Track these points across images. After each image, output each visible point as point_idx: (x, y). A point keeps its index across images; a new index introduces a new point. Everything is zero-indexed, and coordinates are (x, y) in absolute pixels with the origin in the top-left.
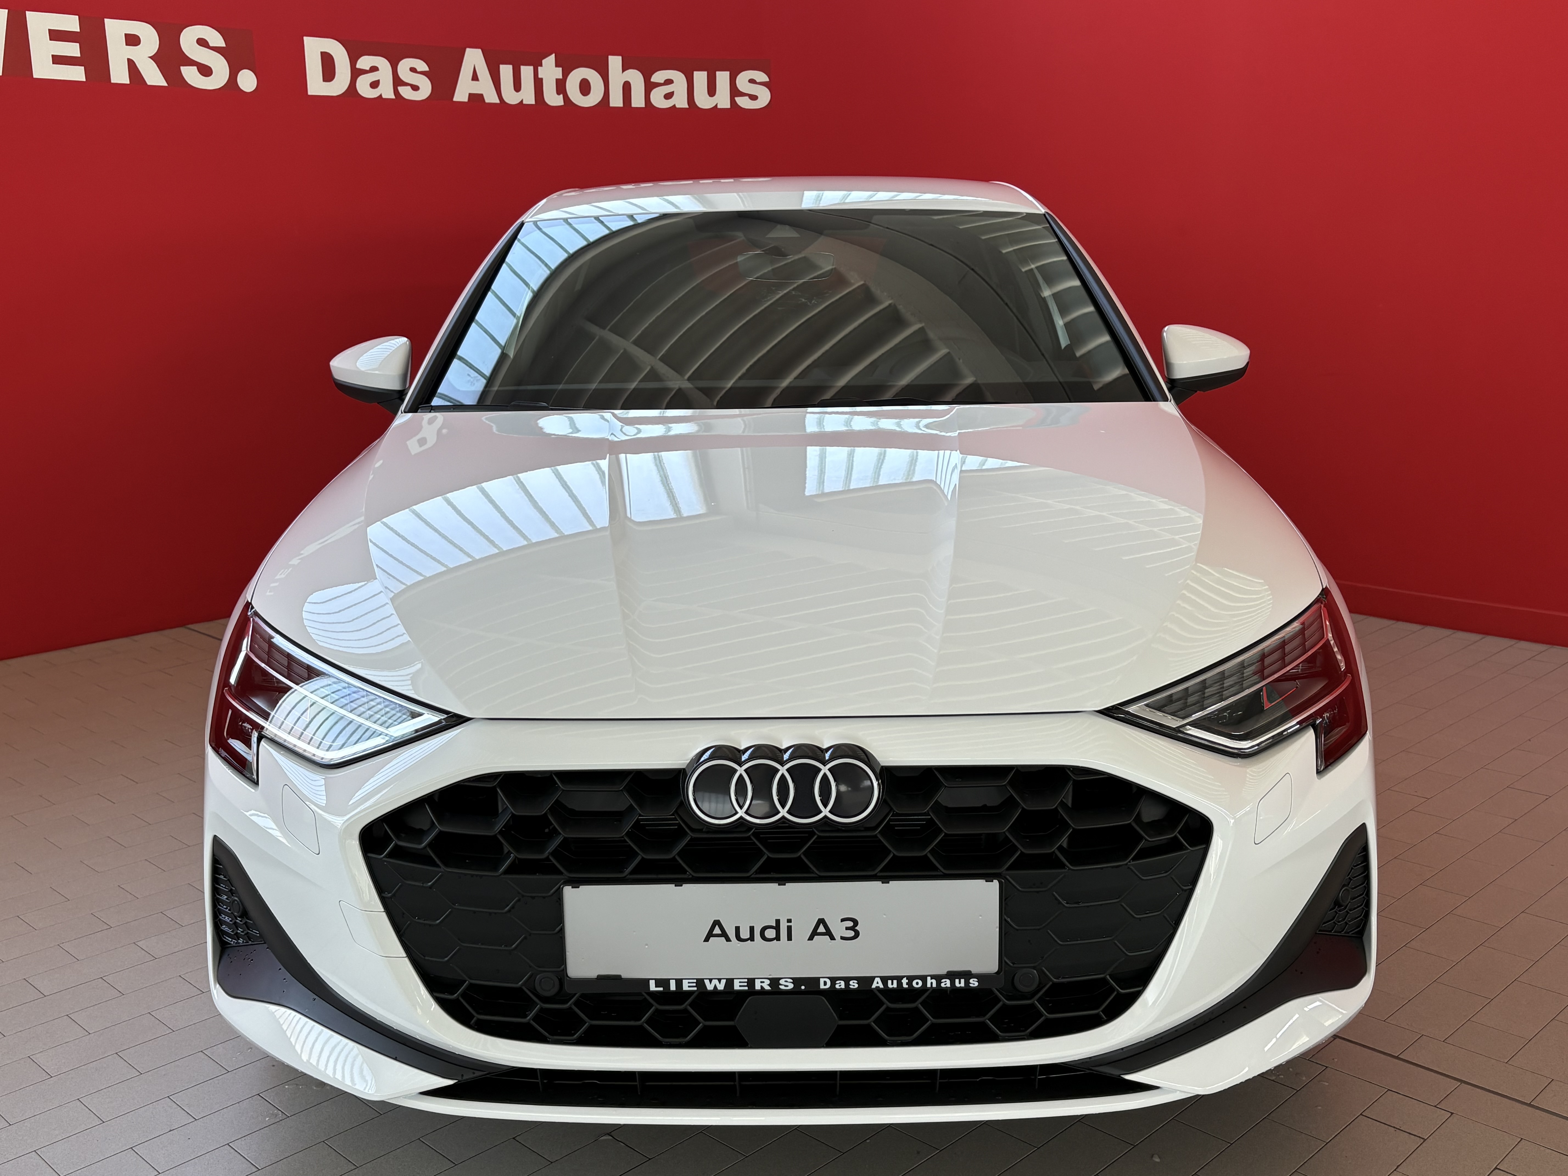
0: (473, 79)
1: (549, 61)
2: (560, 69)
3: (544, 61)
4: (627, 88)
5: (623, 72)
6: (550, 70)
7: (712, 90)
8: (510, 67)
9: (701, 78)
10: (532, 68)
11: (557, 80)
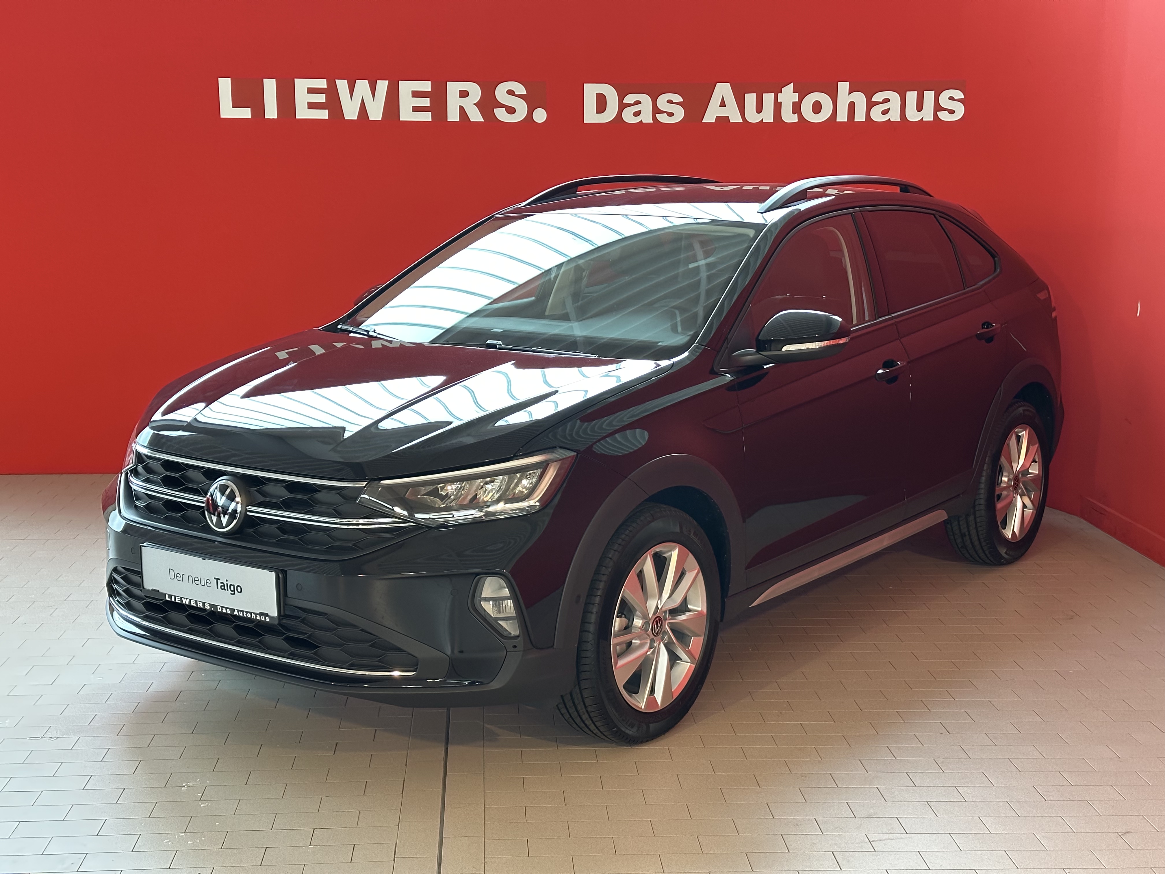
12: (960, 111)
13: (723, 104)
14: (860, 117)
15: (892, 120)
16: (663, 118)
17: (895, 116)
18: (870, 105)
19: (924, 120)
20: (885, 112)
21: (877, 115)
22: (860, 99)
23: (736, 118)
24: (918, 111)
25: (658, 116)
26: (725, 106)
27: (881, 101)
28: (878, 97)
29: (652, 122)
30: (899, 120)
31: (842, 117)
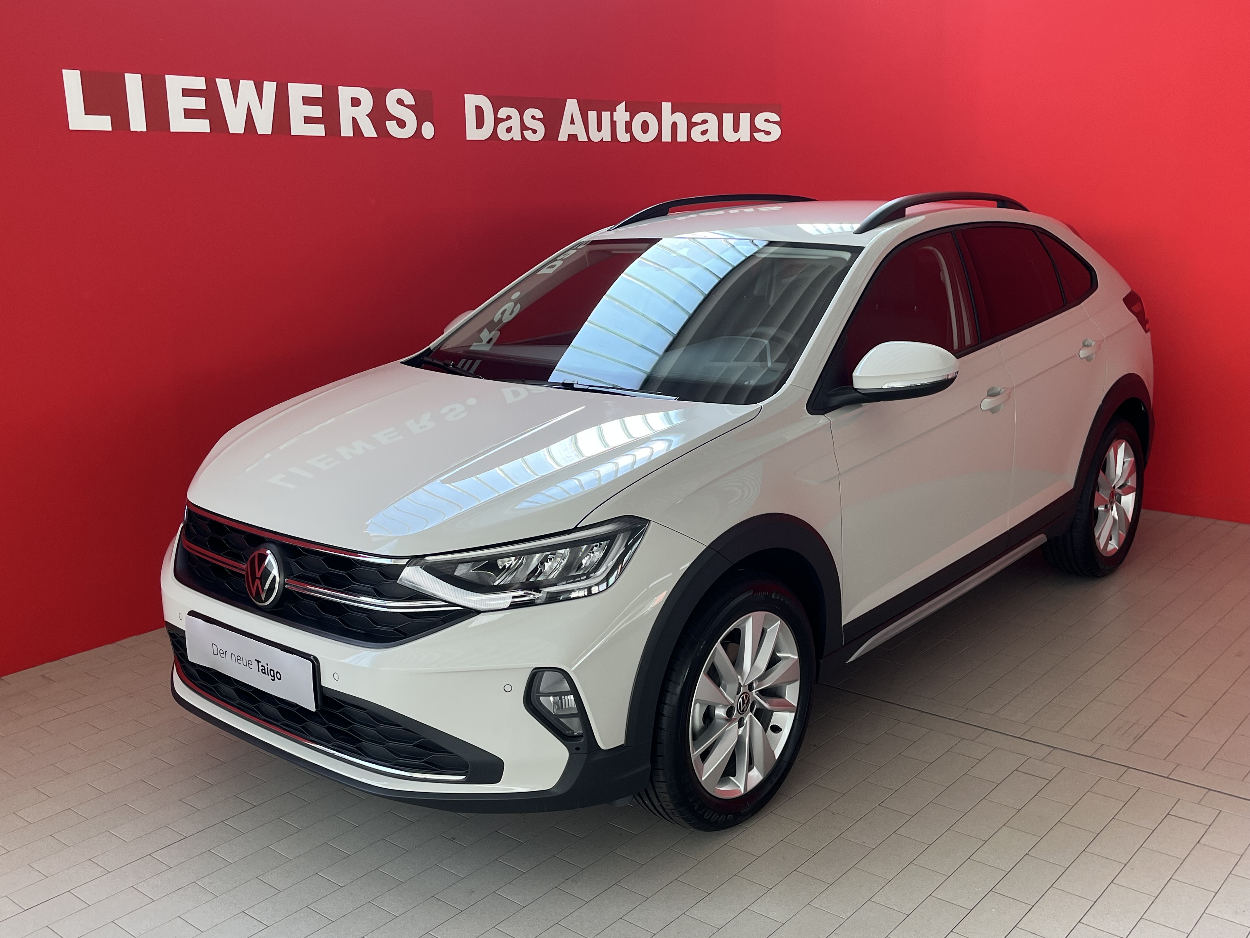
0: (571, 124)
1: (621, 107)
2: (629, 113)
3: (617, 107)
4: (674, 126)
5: (672, 114)
6: (621, 114)
7: (736, 128)
8: (595, 112)
9: (728, 118)
10: (609, 113)
11: (626, 121)
12: (776, 133)
13: (572, 122)
14: (682, 137)
15: (710, 141)
16: (528, 135)
17: (713, 137)
18: (691, 125)
19: (741, 140)
20: (704, 133)
21: (697, 136)
22: (680, 118)
23: (582, 138)
24: (735, 132)
25: (524, 132)
26: (574, 124)
27: (700, 122)
28: (697, 118)
29: (520, 139)
30: (718, 141)
31: (667, 137)
